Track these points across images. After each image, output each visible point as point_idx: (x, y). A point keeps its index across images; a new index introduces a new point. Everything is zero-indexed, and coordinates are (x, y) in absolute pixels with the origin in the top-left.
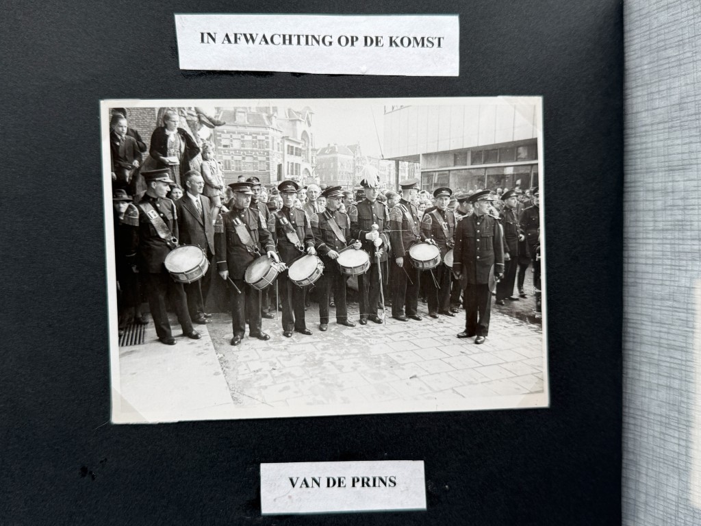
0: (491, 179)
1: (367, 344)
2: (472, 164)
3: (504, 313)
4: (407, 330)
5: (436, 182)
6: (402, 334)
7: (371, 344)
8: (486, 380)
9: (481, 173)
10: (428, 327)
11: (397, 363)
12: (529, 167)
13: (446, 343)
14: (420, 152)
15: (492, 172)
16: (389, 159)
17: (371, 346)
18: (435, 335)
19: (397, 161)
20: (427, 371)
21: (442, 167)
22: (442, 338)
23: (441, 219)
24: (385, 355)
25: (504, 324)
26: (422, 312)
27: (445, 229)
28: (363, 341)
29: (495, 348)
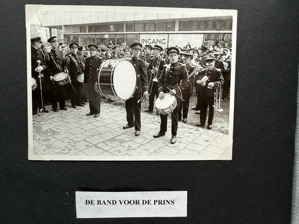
0: (99, 40)
1: (40, 125)
2: (89, 32)
3: (106, 102)
4: (61, 115)
5: (72, 40)
6: (58, 118)
7: (42, 125)
8: (99, 133)
9: (94, 36)
10: (72, 113)
11: (57, 132)
12: (115, 35)
13: (81, 119)
14: (63, 24)
15: (99, 37)
16: (46, 27)
17: (42, 126)
18: (75, 116)
19: (50, 28)
20: (72, 134)
21: (74, 33)
22: (78, 117)
23: (74, 58)
24: (50, 129)
25: (107, 107)
26: (68, 106)
27: (77, 64)
28: (38, 124)
29: (103, 119)
